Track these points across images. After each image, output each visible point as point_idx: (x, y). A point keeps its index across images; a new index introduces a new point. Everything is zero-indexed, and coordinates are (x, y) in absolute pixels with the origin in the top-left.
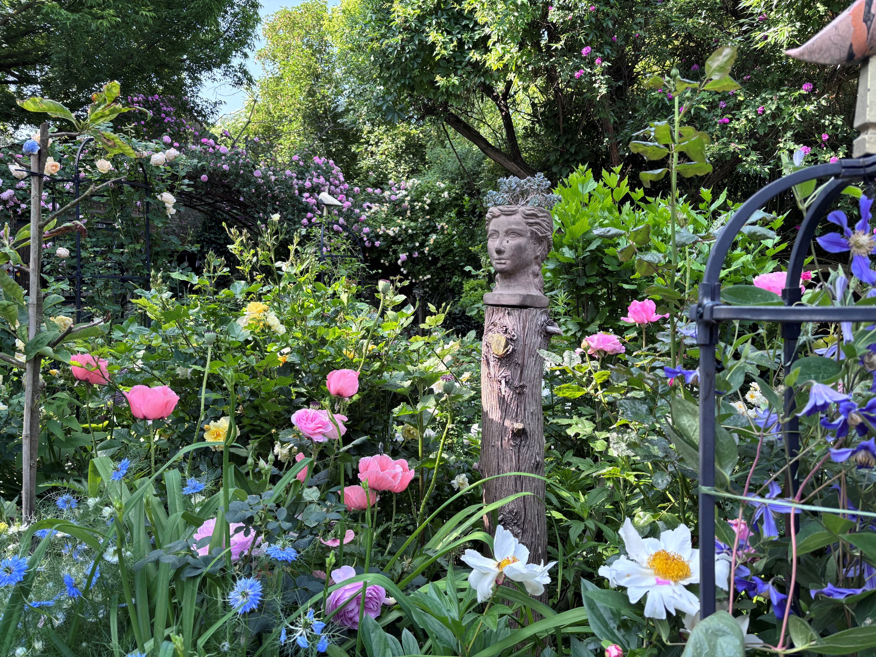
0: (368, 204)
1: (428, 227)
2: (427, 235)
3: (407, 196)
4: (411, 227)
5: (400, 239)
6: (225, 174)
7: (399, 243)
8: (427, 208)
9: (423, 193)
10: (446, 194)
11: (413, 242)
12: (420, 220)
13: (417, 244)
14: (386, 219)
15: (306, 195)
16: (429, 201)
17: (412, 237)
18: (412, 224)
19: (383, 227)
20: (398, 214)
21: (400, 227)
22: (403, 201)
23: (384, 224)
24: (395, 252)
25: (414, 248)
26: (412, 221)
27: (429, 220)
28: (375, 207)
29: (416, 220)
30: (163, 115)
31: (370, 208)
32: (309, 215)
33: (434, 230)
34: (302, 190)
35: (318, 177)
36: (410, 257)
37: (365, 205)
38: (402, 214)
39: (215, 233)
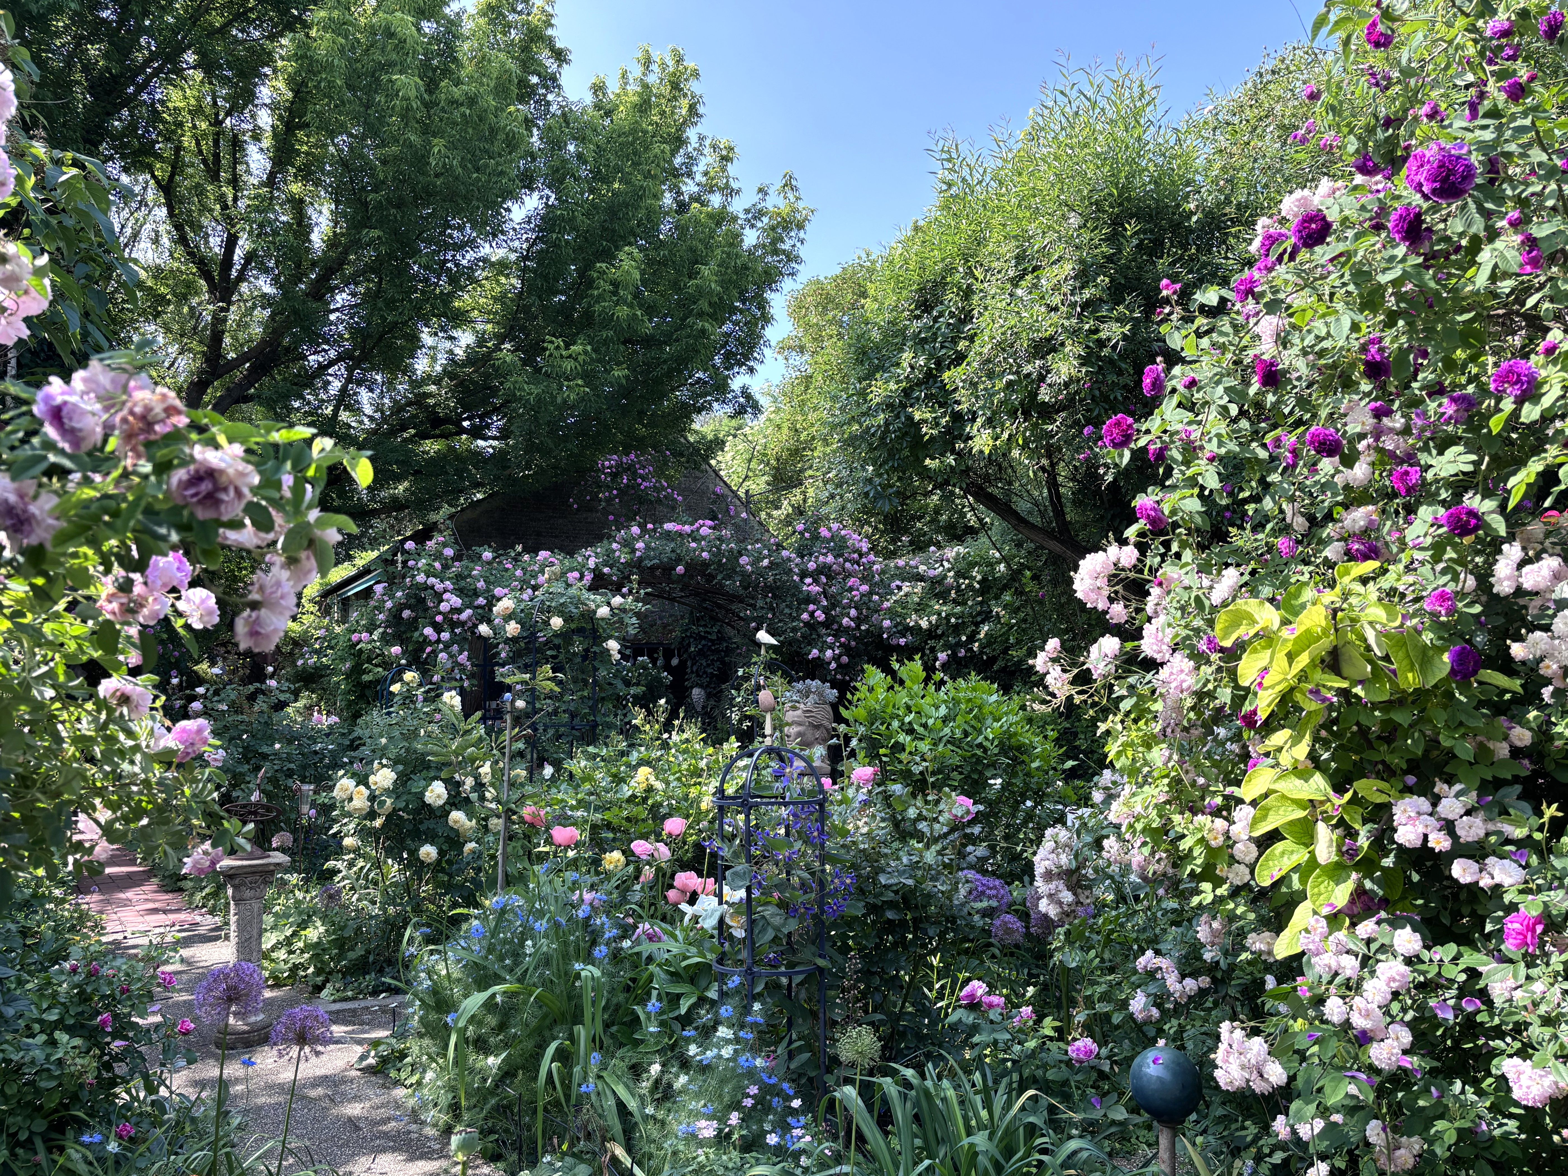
0: (898, 583)
1: (979, 614)
2: (977, 625)
3: (949, 570)
4: (954, 615)
5: (939, 632)
6: (705, 564)
7: (938, 637)
8: (977, 586)
9: (972, 565)
10: (1002, 567)
11: (959, 635)
12: (970, 603)
13: (964, 638)
14: (919, 604)
15: (808, 580)
16: (979, 577)
17: (957, 629)
18: (958, 609)
19: (914, 617)
20: (938, 596)
21: (939, 614)
22: (945, 577)
23: (916, 611)
24: (933, 650)
25: (959, 644)
26: (959, 604)
27: (981, 603)
28: (906, 587)
29: (964, 603)
30: (639, 480)
31: (899, 588)
32: (812, 607)
33: (987, 616)
34: (803, 574)
35: (825, 555)
36: (953, 657)
37: (893, 585)
38: (943, 596)
39: (705, 626)
